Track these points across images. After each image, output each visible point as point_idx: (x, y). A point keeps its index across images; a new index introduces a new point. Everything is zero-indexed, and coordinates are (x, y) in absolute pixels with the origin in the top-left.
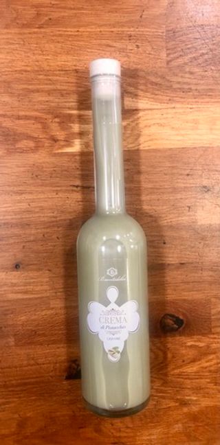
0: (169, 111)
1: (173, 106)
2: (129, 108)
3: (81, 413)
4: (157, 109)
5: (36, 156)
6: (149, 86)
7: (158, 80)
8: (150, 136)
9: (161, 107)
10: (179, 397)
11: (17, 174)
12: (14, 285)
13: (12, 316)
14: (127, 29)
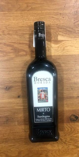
0: (74, 41)
1: (76, 39)
2: (60, 40)
3: (41, 149)
4: (70, 40)
5: (26, 57)
6: (67, 32)
7: (71, 30)
8: (67, 50)
9: (71, 40)
10: (76, 145)
11: (19, 64)
12: (18, 103)
13: (17, 114)
14: (60, 11)
